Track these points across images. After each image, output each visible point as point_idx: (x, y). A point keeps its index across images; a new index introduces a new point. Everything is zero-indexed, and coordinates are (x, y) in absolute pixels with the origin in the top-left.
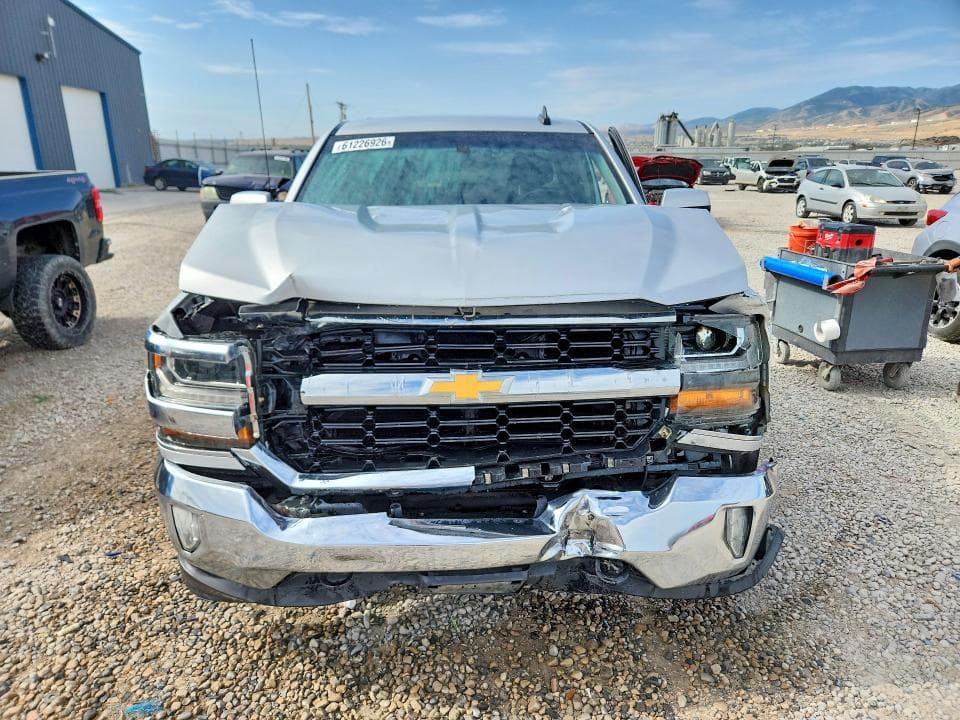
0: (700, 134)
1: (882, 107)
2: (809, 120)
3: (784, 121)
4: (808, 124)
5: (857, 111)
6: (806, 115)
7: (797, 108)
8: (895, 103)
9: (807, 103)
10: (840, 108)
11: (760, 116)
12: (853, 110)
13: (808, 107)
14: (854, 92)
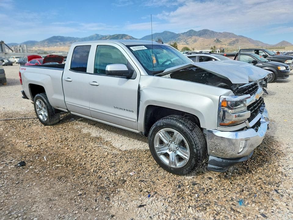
0: (14, 48)
1: (68, 42)
2: (49, 45)
3: (41, 45)
4: (49, 46)
5: (62, 43)
6: (47, 44)
7: (44, 41)
8: (71, 41)
9: (46, 40)
10: (57, 42)
11: (33, 43)
12: (61, 43)
13: (47, 41)
14: (60, 38)
